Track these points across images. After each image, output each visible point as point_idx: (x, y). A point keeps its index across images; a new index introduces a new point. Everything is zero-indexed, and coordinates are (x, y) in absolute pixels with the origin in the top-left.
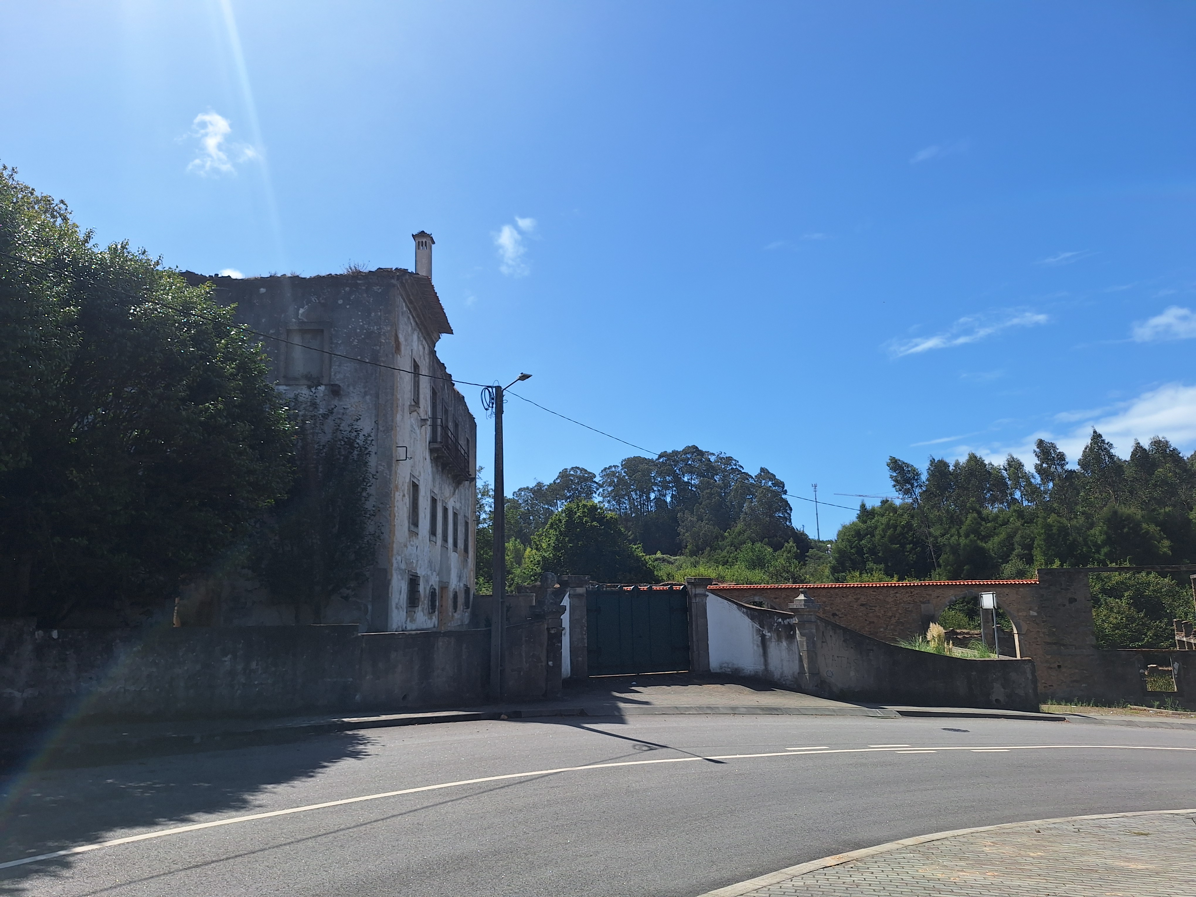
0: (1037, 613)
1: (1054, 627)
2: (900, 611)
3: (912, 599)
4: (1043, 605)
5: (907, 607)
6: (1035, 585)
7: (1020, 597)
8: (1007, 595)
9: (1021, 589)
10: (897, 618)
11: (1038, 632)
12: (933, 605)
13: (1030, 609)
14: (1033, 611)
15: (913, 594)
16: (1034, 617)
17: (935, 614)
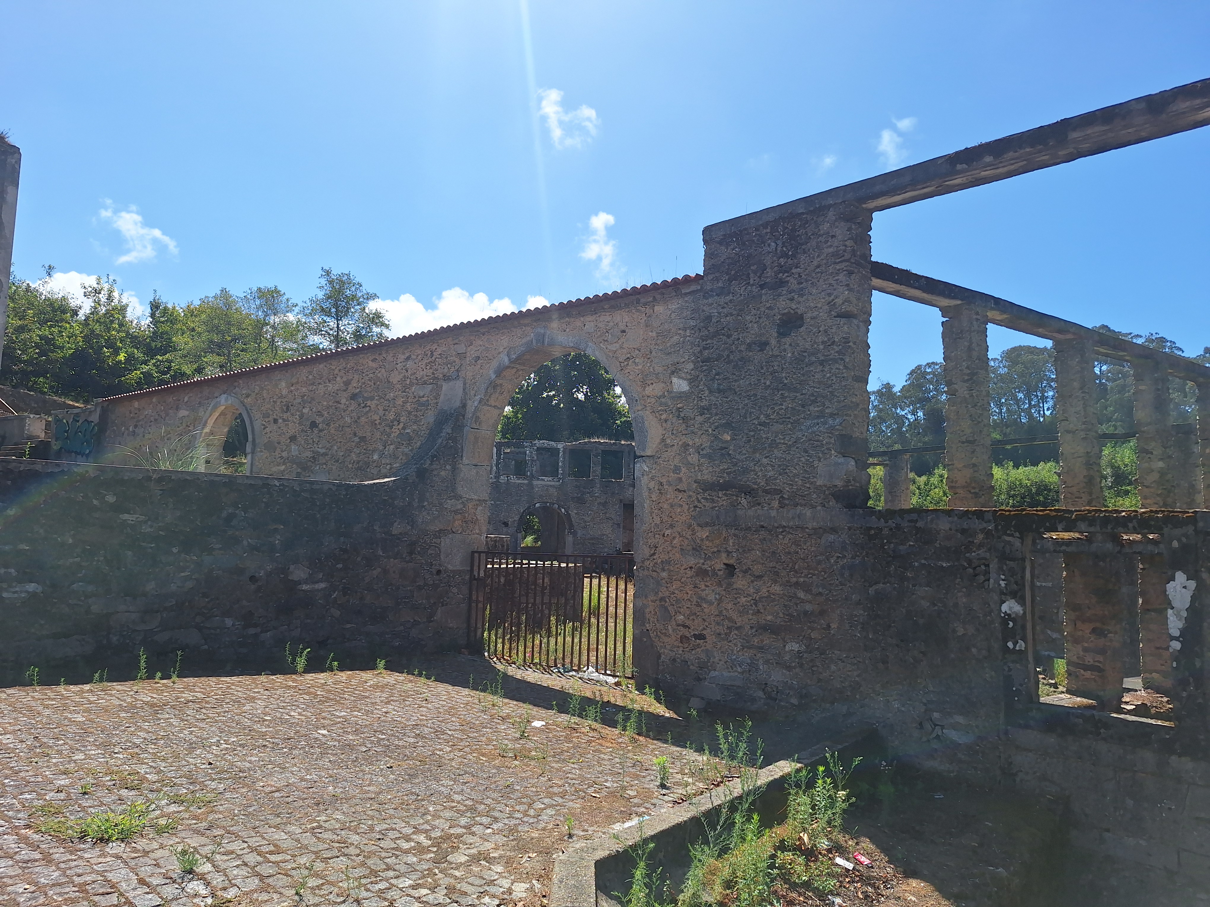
0: (692, 381)
1: (728, 425)
2: (408, 406)
3: (431, 371)
4: (706, 353)
5: (422, 395)
6: (693, 287)
7: (654, 334)
8: (624, 331)
9: (659, 309)
10: (401, 425)
11: (686, 446)
12: (465, 384)
13: (673, 373)
14: (679, 377)
15: (433, 358)
16: (681, 396)
17: (464, 406)
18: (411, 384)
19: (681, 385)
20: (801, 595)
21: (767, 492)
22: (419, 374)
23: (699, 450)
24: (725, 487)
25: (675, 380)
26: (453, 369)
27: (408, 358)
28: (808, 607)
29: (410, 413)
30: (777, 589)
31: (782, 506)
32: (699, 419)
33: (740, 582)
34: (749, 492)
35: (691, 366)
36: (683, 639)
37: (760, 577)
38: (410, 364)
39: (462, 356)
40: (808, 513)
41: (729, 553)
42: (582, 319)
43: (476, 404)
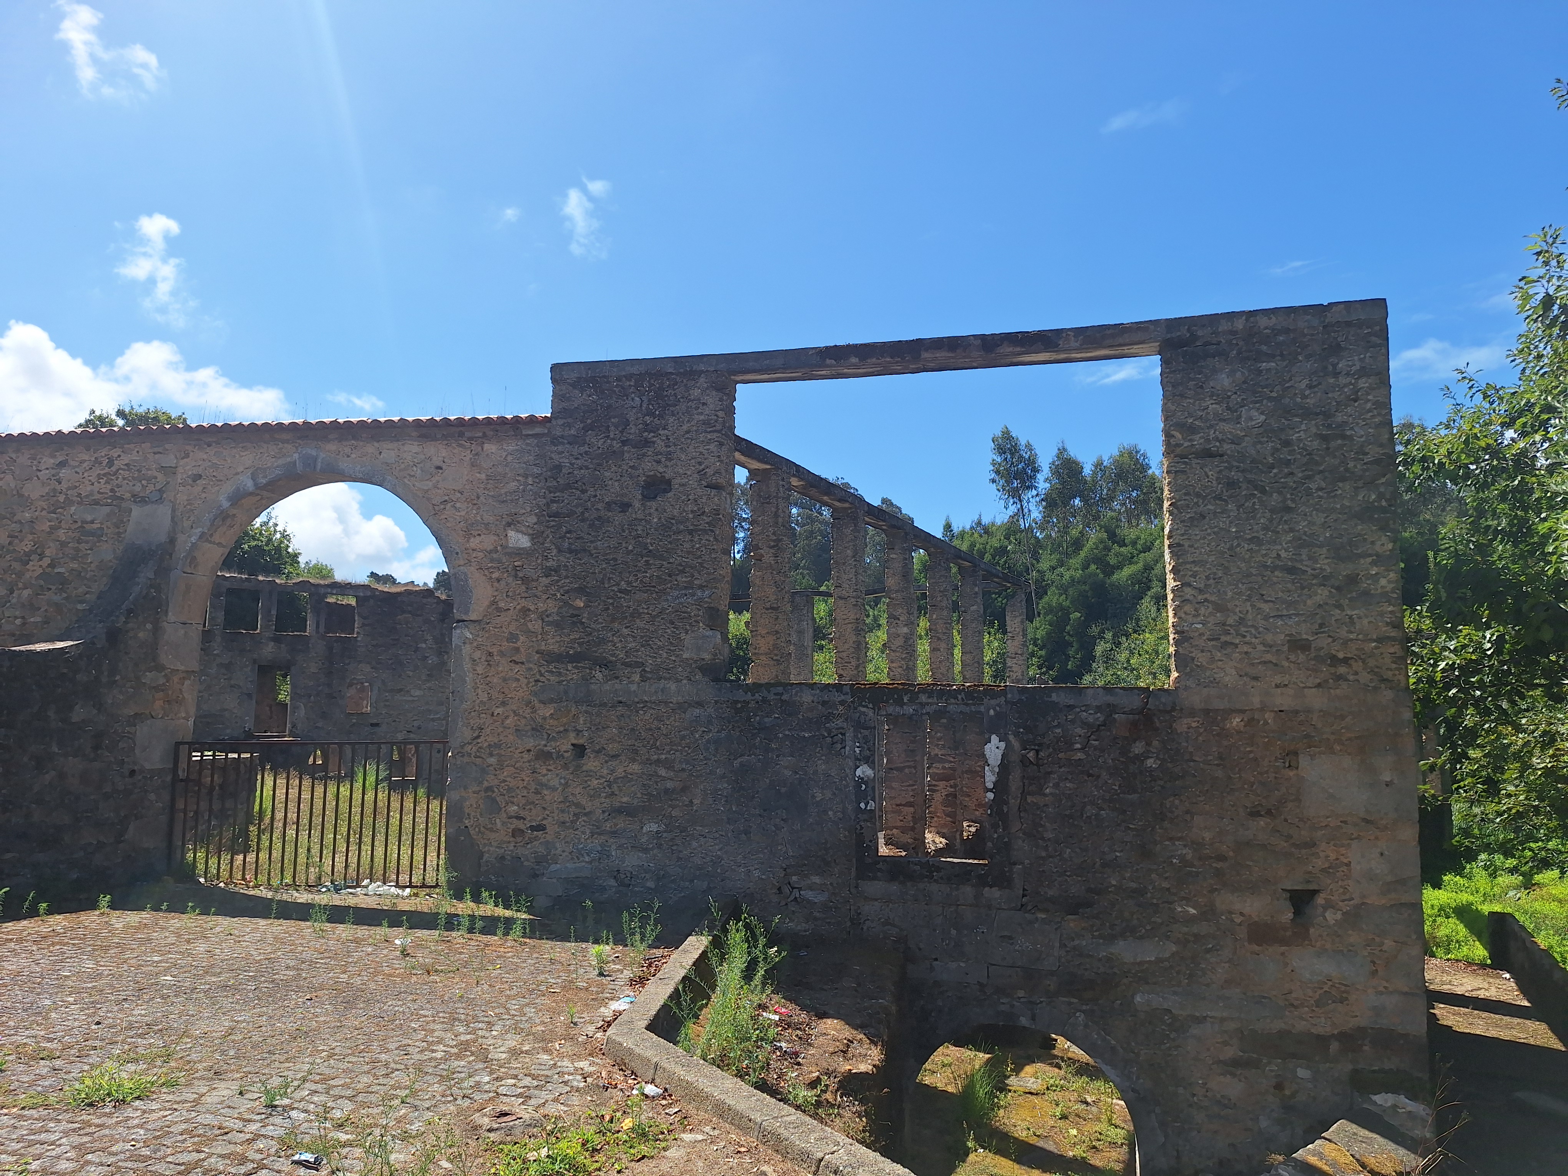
0: (533, 537)
1: (581, 591)
2: (61, 534)
3: (109, 487)
4: (554, 507)
5: (89, 518)
6: (538, 430)
7: (483, 476)
8: (440, 468)
9: (490, 447)
10: (46, 561)
11: (525, 611)
12: (174, 510)
13: (509, 525)
14: (518, 531)
15: (114, 469)
16: (519, 553)
17: (172, 541)
18: (69, 502)
19: (519, 540)
20: (662, 772)
21: (627, 665)
22: (85, 489)
23: (543, 616)
24: (575, 658)
25: (511, 534)
26: (151, 487)
27: (62, 464)
28: (669, 785)
29: (64, 544)
30: (635, 767)
31: (644, 679)
32: (545, 581)
33: (591, 763)
34: (605, 664)
35: (533, 519)
36: (516, 833)
37: (615, 757)
38: (64, 473)
39: (170, 471)
40: (673, 686)
41: (578, 732)
42: (376, 444)
43: (193, 539)
